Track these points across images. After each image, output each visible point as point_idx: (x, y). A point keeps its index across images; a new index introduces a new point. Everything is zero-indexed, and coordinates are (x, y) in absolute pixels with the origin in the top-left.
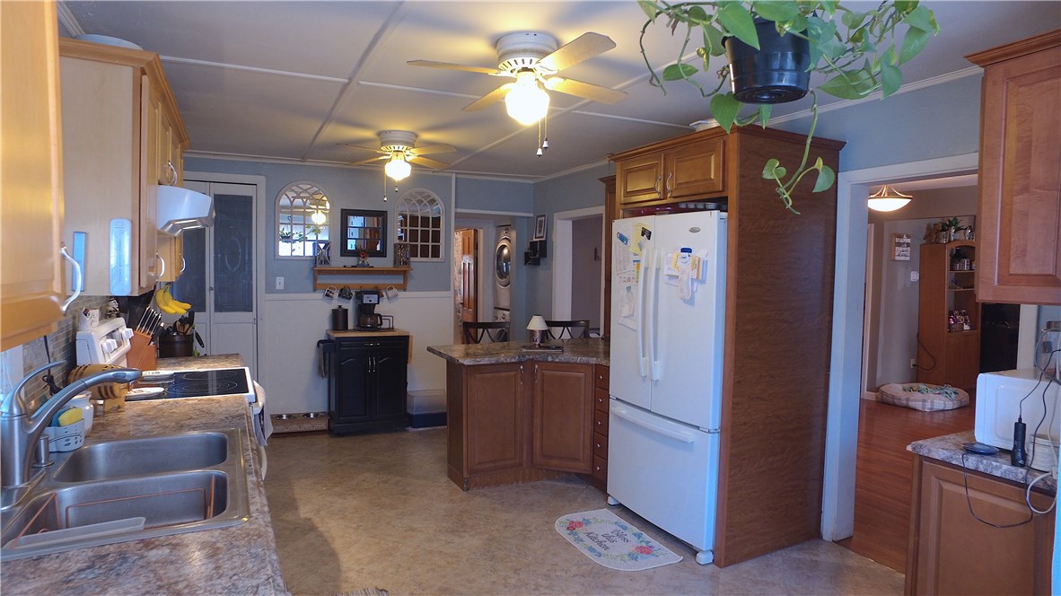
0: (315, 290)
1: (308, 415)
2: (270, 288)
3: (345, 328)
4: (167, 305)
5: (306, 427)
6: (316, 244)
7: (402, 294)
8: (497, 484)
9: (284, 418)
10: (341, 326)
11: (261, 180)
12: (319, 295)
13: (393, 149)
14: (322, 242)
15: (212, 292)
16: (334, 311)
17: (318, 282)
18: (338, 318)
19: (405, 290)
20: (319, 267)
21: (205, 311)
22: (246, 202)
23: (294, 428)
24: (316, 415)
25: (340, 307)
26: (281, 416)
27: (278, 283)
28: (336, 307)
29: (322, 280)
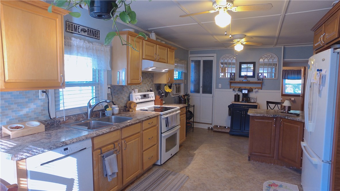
0: (230, 88)
1: (226, 127)
2: (217, 87)
3: (238, 101)
4: (167, 89)
5: (223, 130)
6: (231, 74)
7: (260, 91)
8: (262, 162)
9: (219, 127)
10: (237, 100)
11: (215, 55)
12: (232, 90)
13: (237, 41)
14: (233, 73)
15: (202, 88)
16: (235, 95)
17: (231, 86)
18: (237, 98)
19: (261, 89)
20: (232, 81)
21: (199, 93)
22: (211, 62)
23: (220, 130)
24: (228, 127)
25: (237, 94)
26: (217, 126)
27: (219, 86)
28: (236, 94)
29: (233, 85)
